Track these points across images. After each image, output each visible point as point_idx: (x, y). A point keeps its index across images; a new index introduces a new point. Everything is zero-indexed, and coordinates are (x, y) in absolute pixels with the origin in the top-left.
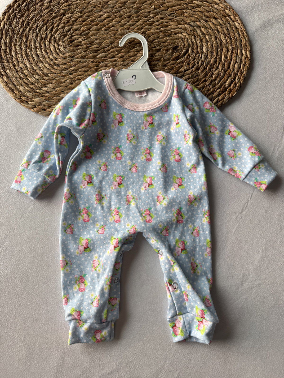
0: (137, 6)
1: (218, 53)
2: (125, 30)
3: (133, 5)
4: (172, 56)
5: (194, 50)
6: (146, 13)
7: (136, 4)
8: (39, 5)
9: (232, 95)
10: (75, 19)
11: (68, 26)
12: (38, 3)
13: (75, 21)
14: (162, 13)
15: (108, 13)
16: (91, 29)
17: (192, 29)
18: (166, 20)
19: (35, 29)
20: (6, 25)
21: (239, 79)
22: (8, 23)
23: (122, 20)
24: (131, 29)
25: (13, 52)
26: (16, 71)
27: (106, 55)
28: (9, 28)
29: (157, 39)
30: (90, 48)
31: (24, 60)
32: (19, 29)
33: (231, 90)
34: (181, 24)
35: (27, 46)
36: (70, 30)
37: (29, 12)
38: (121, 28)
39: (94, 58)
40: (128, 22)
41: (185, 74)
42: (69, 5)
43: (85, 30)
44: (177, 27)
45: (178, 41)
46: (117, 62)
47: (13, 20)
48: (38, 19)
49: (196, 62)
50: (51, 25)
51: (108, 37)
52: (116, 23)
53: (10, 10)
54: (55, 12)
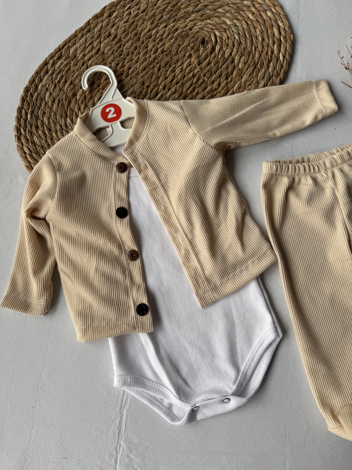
0: (133, 34)
1: (243, 16)
2: (143, 63)
3: (128, 37)
4: (207, 50)
5: (220, 31)
6: (146, 34)
7: (131, 33)
8: (43, 105)
9: (291, 40)
11: (89, 100)
12: (41, 104)
14: (161, 22)
15: (113, 61)
17: (201, 15)
18: (171, 25)
19: (61, 129)
20: (31, 147)
21: (282, 22)
22: (30, 144)
23: (132, 57)
24: (148, 57)
28: (36, 148)
29: (180, 47)
32: (46, 141)
33: (285, 37)
34: (187, 19)
37: (40, 119)
38: (139, 64)
40: (139, 54)
41: (234, 56)
42: (71, 83)
44: (186, 23)
45: (200, 34)
46: (165, 96)
47: (33, 138)
48: (55, 119)
49: (233, 39)
50: (72, 114)
51: (135, 81)
52: (129, 63)
53: (20, 131)
54: (64, 99)
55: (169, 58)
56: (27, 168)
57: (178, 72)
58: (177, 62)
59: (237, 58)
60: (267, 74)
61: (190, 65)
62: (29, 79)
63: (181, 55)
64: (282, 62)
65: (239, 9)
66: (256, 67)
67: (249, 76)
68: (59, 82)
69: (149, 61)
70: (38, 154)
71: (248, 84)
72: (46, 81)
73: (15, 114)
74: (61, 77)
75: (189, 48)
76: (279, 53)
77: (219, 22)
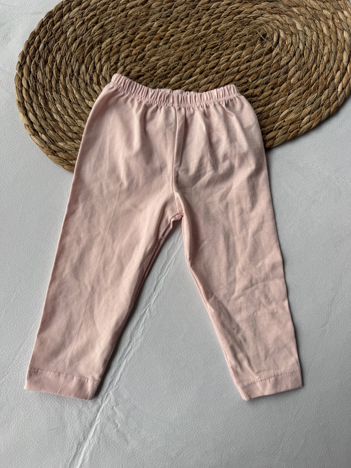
1: (316, 26)
2: (189, 36)
4: (264, 49)
5: (286, 33)
6: (205, 4)
8: (62, 39)
10: (118, 43)
11: (114, 54)
12: (59, 37)
13: (120, 45)
15: (157, 20)
16: (146, 49)
17: (272, 6)
18: (235, 5)
19: (71, 75)
20: (30, 82)
22: (31, 79)
23: (179, 24)
24: (196, 31)
25: (55, 116)
26: (71, 140)
27: (180, 76)
28: (36, 85)
29: (236, 34)
30: (155, 74)
31: (76, 120)
32: (50, 81)
34: (255, 5)
35: (70, 101)
36: (118, 60)
37: (52, 54)
38: (184, 34)
39: (167, 85)
40: (189, 23)
41: (290, 67)
42: (102, 27)
43: (138, 53)
44: (252, 9)
45: (263, 27)
46: (199, 81)
47: (37, 72)
48: (69, 59)
49: (296, 47)
50: (90, 61)
51: (173, 52)
52: (174, 30)
53: (26, 59)
54: (87, 42)
55: (220, 41)
56: (18, 104)
57: (223, 61)
58: (227, 49)
59: (292, 70)
60: (317, 101)
61: (239, 58)
62: (57, 4)
63: (233, 43)
64: (339, 93)
65: (315, 17)
66: (308, 88)
67: (298, 95)
68: (89, 20)
69: (196, 36)
70: (35, 93)
71: (293, 103)
72: (76, 13)
73: (27, 38)
74: (93, 15)
75: (244, 38)
76: (339, 83)
77: (288, 22)
